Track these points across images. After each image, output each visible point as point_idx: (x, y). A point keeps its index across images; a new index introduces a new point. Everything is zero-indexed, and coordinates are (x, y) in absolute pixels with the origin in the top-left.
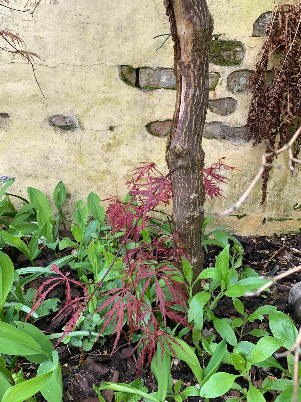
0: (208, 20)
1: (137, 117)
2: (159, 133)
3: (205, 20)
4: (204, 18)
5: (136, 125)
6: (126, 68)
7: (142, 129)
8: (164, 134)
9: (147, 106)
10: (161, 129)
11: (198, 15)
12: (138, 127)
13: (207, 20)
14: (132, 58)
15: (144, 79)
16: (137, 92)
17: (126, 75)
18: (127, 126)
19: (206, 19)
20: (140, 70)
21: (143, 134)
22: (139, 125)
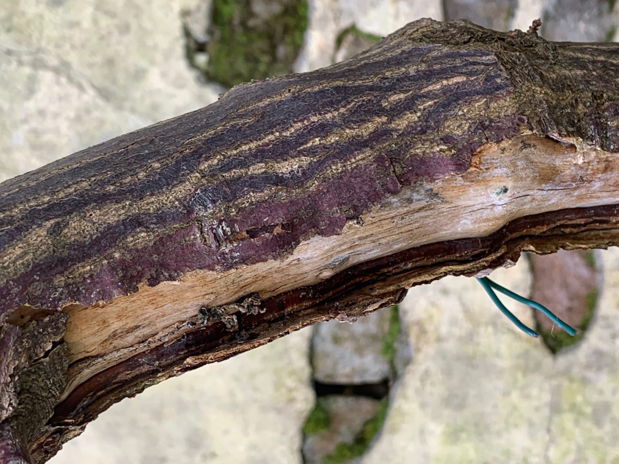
0: (446, 49)
1: (515, 396)
2: (583, 292)
3: (454, 71)
4: (444, 74)
5: (546, 397)
6: (311, 441)
7: (566, 373)
8: (584, 272)
9: (470, 349)
10: (565, 285)
11: (436, 111)
12: (556, 392)
13: (447, 56)
14: (272, 416)
15: (357, 362)
16: (410, 391)
17: (339, 439)
18: (552, 441)
19: (448, 63)
20: (321, 377)
21: (588, 366)
22: (547, 386)
